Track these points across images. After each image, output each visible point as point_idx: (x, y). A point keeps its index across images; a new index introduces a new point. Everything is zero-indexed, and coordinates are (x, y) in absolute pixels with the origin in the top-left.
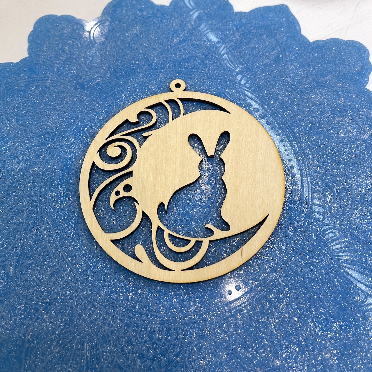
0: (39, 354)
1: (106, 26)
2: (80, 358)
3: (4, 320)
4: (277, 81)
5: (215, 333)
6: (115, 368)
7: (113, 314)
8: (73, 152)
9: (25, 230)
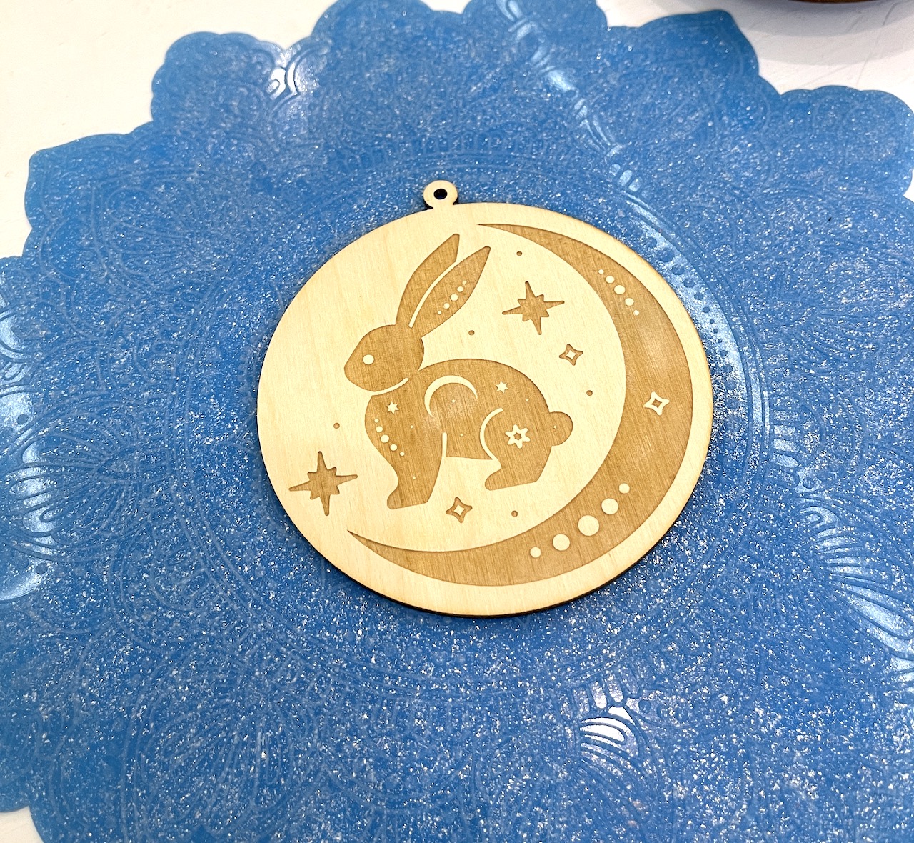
0: (159, 752)
1: (322, 56)
2: (247, 762)
3: (85, 678)
4: (700, 180)
5: (542, 720)
6: (321, 787)
7: (321, 672)
8: (244, 326)
9: (135, 490)
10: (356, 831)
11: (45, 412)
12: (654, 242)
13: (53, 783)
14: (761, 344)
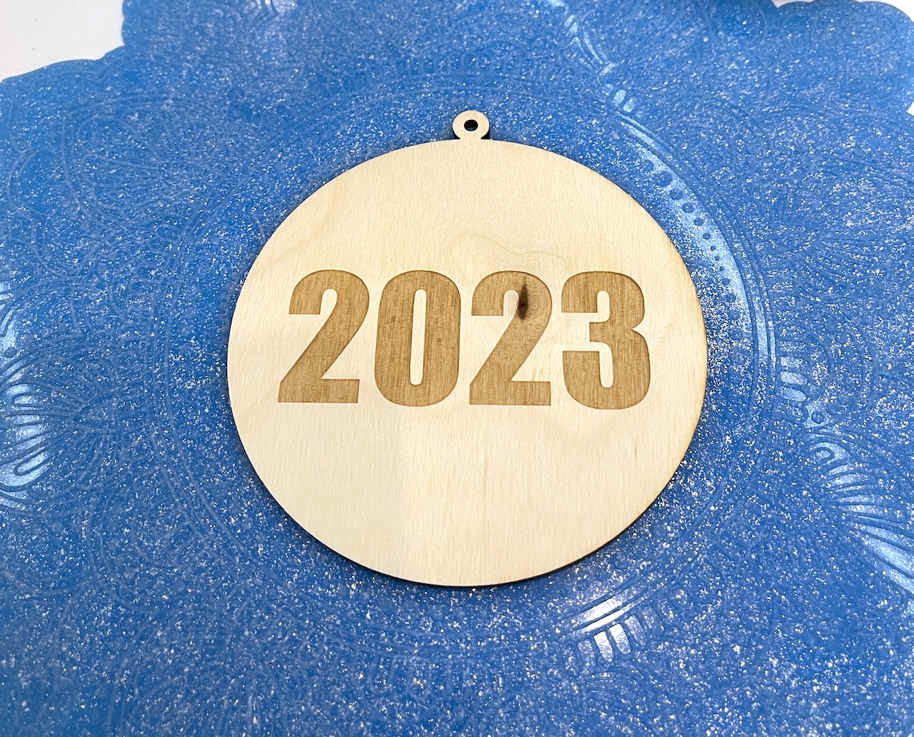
0: (144, 720)
2: (238, 729)
4: (696, 99)
5: (547, 676)
7: (313, 630)
8: (225, 262)
9: (114, 439)
12: (651, 164)
14: (764, 271)
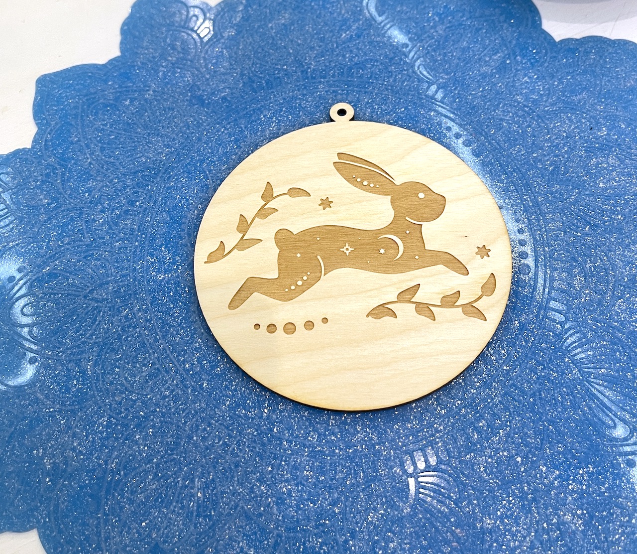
0: (127, 491)
2: (188, 499)
3: (76, 440)
4: (501, 100)
6: (239, 517)
7: (239, 438)
8: (185, 198)
9: (110, 310)
10: (264, 548)
11: (47, 256)
13: (54, 512)
